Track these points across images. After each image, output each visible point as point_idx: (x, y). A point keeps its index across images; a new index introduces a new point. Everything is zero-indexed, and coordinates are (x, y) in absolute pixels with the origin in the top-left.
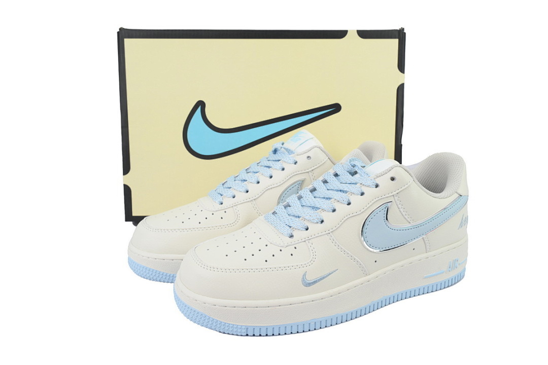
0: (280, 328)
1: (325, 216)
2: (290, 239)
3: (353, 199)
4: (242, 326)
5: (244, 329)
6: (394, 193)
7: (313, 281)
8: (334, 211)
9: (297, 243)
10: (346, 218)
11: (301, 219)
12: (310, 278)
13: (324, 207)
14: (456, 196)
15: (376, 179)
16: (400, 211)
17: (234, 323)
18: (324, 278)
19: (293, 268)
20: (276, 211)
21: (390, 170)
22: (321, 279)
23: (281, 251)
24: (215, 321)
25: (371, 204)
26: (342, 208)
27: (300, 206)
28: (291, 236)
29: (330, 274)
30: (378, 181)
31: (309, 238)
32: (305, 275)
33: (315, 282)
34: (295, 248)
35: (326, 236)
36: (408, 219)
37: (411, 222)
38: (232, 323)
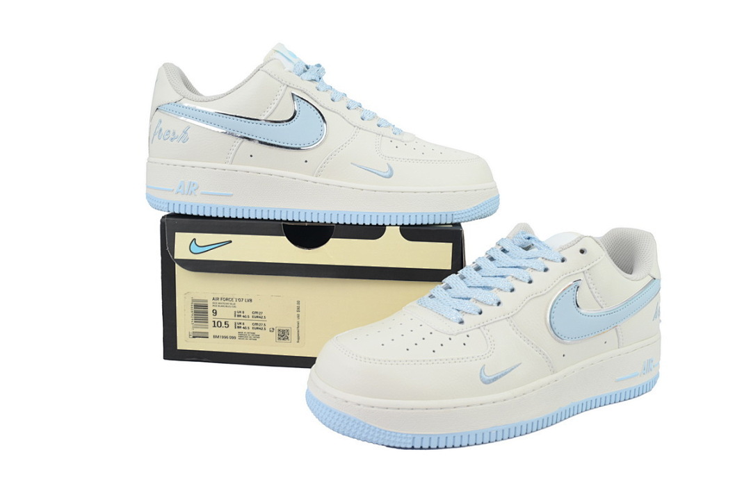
0: (454, 437)
1: (502, 296)
2: (461, 325)
3: (535, 276)
4: (407, 434)
5: (410, 438)
6: (585, 269)
7: (493, 377)
8: (512, 290)
9: (470, 330)
10: (529, 298)
11: (471, 300)
12: (490, 373)
13: (501, 286)
14: (649, 279)
15: (561, 252)
16: (592, 292)
17: (397, 431)
18: (506, 373)
19: (469, 360)
20: (434, 295)
21: (579, 241)
22: (503, 375)
23: (450, 339)
24: (372, 428)
25: (557, 282)
26: (521, 287)
27: (466, 287)
28: (462, 322)
29: (513, 369)
30: (564, 254)
31: (485, 324)
32: (483, 368)
33: (495, 379)
34: (468, 336)
35: (505, 321)
36: (601, 303)
37: (604, 306)
38: (395, 431)
